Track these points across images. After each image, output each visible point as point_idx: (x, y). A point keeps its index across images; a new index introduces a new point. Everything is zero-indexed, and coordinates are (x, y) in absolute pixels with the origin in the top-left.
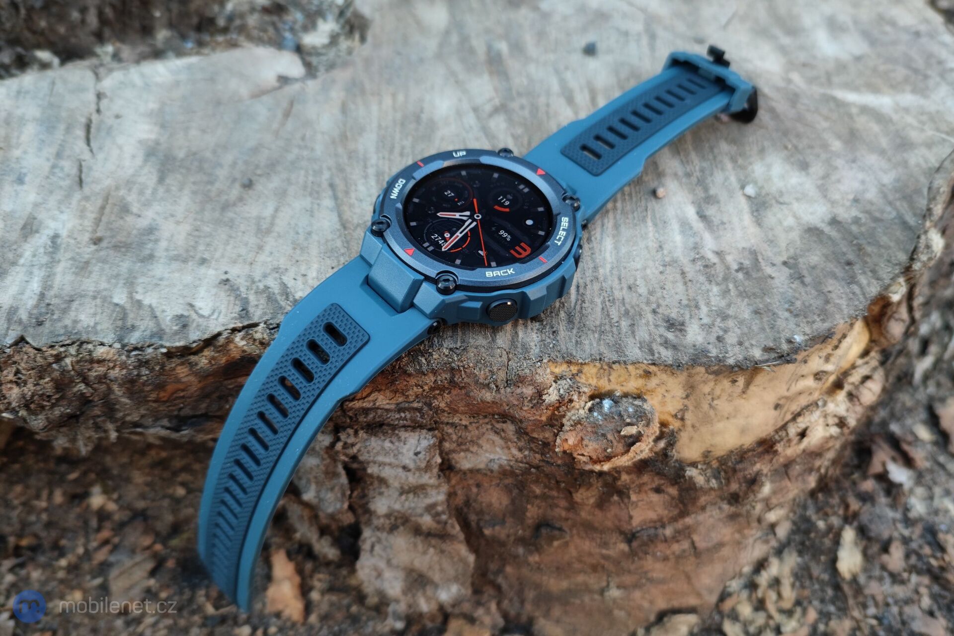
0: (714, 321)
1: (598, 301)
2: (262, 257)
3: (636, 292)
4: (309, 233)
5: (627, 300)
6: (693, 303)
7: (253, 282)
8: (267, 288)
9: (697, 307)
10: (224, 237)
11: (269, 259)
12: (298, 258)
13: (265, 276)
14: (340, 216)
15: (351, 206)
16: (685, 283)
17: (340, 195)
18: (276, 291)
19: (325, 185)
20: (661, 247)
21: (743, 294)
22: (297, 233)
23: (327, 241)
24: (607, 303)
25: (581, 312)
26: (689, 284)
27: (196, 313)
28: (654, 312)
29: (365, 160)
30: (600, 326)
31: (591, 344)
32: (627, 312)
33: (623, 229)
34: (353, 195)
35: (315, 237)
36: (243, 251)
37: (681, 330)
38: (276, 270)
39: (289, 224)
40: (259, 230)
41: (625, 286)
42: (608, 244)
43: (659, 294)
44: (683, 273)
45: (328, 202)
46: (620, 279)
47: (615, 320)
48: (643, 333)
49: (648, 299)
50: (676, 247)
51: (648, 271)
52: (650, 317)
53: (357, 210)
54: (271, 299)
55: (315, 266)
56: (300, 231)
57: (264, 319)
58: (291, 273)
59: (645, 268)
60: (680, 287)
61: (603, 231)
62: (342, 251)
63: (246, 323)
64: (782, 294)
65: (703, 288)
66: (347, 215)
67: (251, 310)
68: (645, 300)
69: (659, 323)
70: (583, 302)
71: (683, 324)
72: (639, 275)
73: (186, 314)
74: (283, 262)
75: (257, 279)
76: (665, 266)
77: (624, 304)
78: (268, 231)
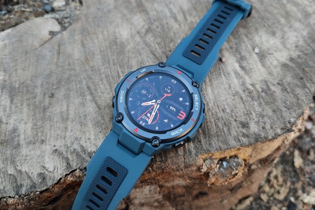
0: (259, 119)
1: (213, 120)
2: (68, 134)
3: (226, 112)
4: (85, 116)
5: (224, 117)
6: (249, 113)
7: (68, 148)
8: (75, 150)
9: (251, 114)
10: (48, 126)
11: (72, 134)
12: (84, 130)
13: (72, 143)
14: (96, 103)
15: (100, 97)
16: (244, 103)
17: (93, 92)
18: (80, 151)
19: (85, 88)
20: (230, 86)
21: (267, 103)
22: (80, 117)
23: (94, 118)
24: (216, 121)
25: (207, 128)
26: (245, 103)
27: (47, 170)
28: (236, 120)
29: (99, 70)
30: (217, 133)
31: (215, 143)
32: (225, 123)
33: (213, 81)
34: (99, 91)
35: (88, 117)
36: (59, 132)
37: (248, 127)
38: (76, 139)
39: (75, 113)
40: (63, 119)
41: (221, 110)
42: (209, 90)
43: (235, 111)
44: (242, 98)
45: (89, 97)
46: (218, 107)
47: (222, 128)
48: (234, 133)
49: (232, 115)
50: (236, 85)
51: (228, 101)
52: (234, 123)
53: (103, 99)
54: (78, 155)
55: (93, 133)
56: (81, 115)
57: (78, 167)
58: (83, 139)
59: (226, 99)
60: (242, 105)
61: (205, 84)
62: (102, 122)
63: (70, 171)
64: (281, 99)
65: (251, 104)
66: (99, 102)
67: (71, 163)
68: (230, 116)
69: (239, 126)
70: (207, 122)
71: (248, 123)
72: (225, 103)
73: (43, 172)
74: (78, 134)
75: (69, 146)
76: (234, 96)
77: (223, 120)
78: (68, 119)
